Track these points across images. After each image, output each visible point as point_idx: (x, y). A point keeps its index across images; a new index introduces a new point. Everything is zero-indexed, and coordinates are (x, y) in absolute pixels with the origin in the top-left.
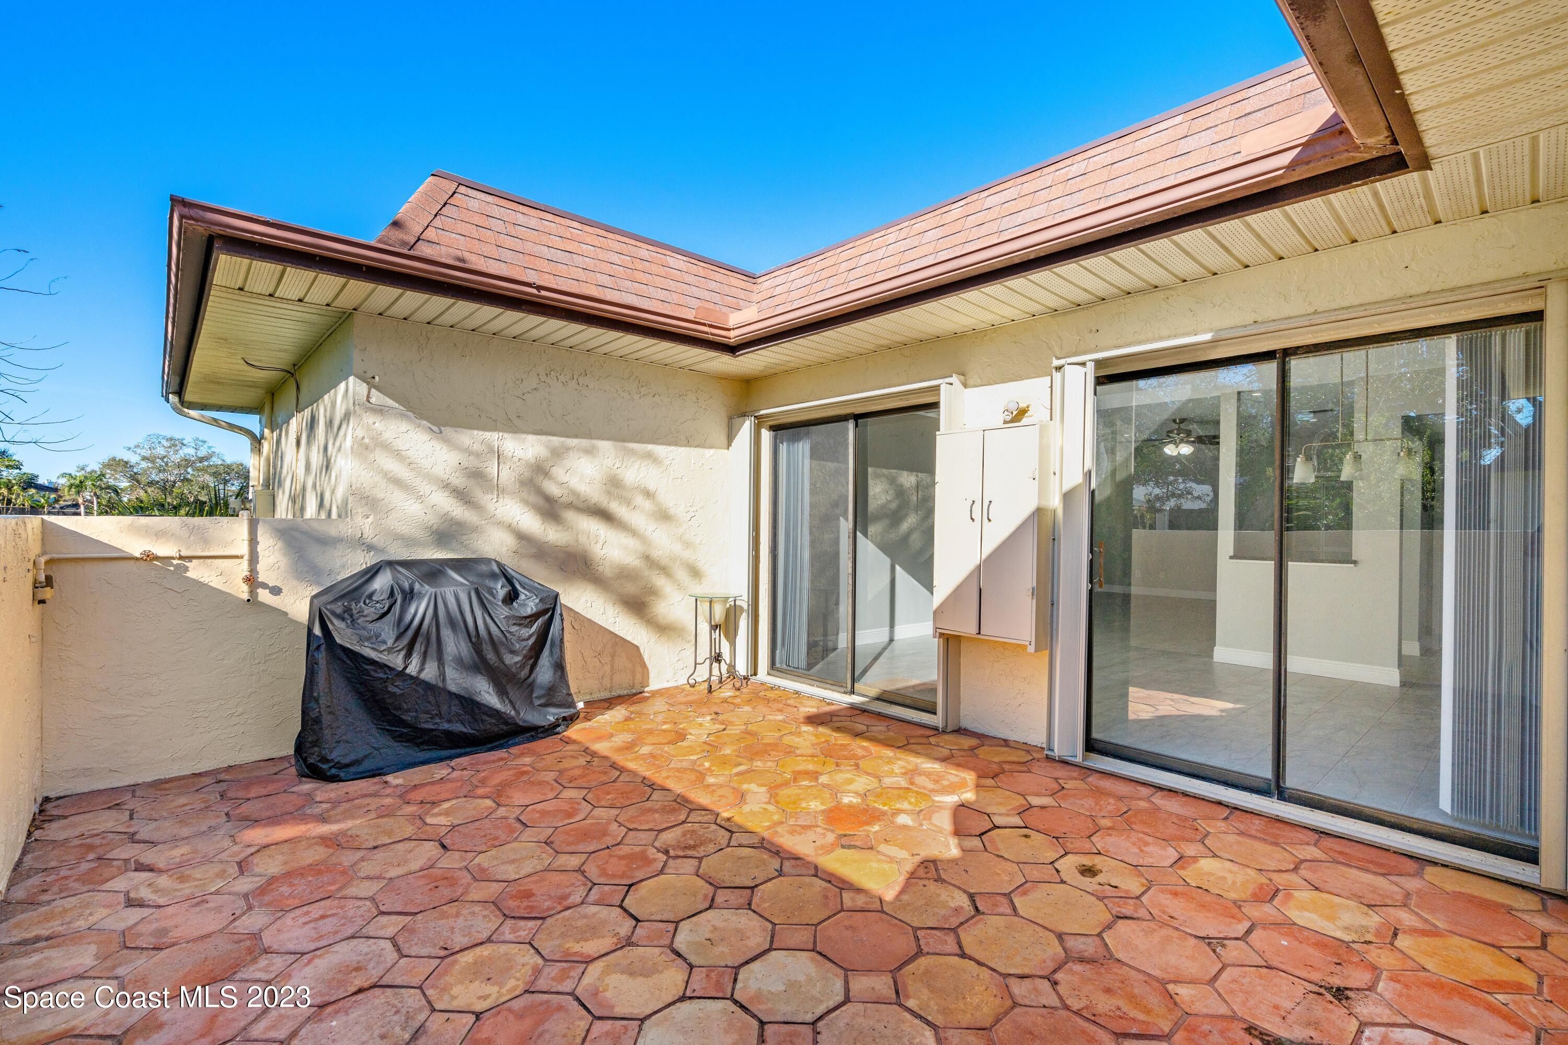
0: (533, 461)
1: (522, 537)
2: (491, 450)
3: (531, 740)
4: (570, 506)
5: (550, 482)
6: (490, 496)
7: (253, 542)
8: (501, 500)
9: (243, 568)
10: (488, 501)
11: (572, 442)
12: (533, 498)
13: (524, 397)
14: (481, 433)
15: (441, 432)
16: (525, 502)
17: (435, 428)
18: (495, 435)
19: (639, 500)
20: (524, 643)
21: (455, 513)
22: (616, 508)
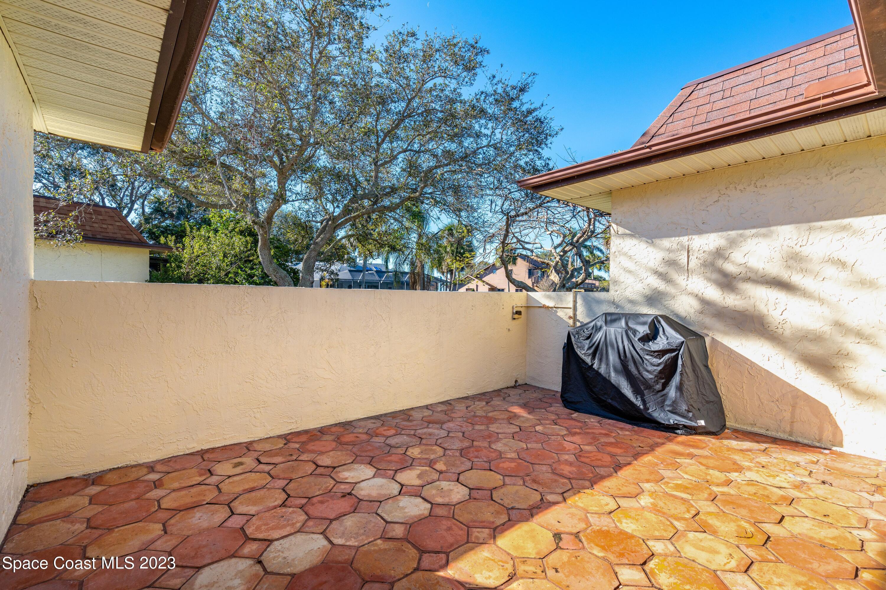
0: (714, 250)
1: (705, 302)
2: (683, 247)
3: (653, 428)
4: (748, 279)
5: (730, 264)
6: (683, 277)
7: (575, 302)
8: (690, 279)
9: (570, 313)
10: (681, 279)
11: (748, 232)
12: (715, 276)
13: (708, 209)
14: (677, 238)
15: (653, 242)
16: (709, 280)
17: (650, 241)
18: (686, 238)
19: (830, 271)
20: (655, 368)
21: (660, 289)
22: (796, 279)
